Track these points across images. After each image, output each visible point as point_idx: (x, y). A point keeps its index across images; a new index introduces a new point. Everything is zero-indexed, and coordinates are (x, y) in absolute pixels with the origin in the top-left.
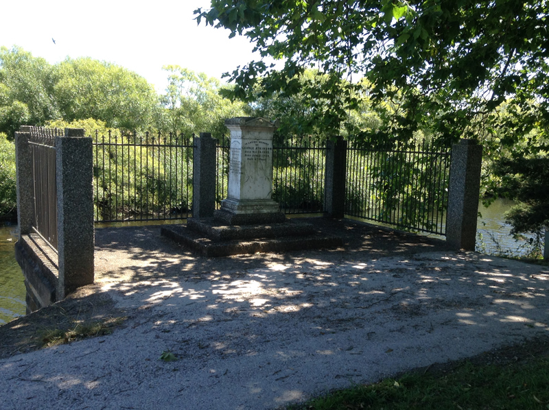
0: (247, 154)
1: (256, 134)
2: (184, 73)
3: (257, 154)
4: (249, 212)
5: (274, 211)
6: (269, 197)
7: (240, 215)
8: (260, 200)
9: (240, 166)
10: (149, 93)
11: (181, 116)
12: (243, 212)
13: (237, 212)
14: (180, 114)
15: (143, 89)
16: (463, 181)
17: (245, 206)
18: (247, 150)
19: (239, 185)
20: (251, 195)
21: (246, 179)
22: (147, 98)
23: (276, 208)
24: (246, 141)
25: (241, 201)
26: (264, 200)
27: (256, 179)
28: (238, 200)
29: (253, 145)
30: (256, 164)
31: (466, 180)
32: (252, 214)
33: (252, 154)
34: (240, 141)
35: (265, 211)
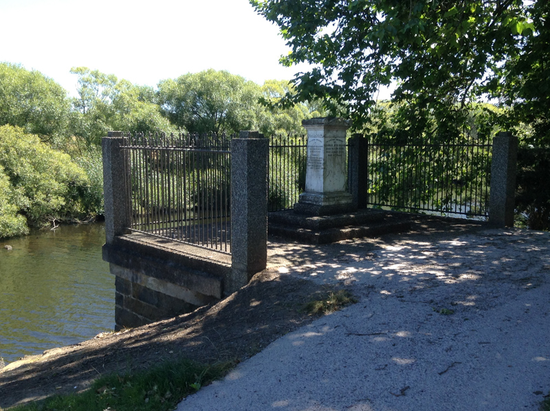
0: (328, 150)
1: (335, 132)
2: (96, 75)
3: (335, 150)
4: (332, 203)
5: (350, 201)
6: (344, 189)
7: (326, 206)
8: (337, 192)
9: (322, 162)
10: (63, 97)
11: (98, 120)
12: (327, 204)
13: (323, 204)
14: (97, 118)
15: (57, 92)
16: (505, 168)
17: (328, 198)
18: (328, 147)
19: (322, 179)
20: (331, 188)
21: (327, 173)
22: (62, 101)
23: (350, 199)
24: (328, 139)
25: (324, 193)
26: (341, 192)
27: (334, 174)
28: (321, 193)
29: (332, 143)
30: (334, 160)
31: (508, 167)
32: (334, 205)
33: (331, 150)
34: (322, 139)
35: (343, 202)
